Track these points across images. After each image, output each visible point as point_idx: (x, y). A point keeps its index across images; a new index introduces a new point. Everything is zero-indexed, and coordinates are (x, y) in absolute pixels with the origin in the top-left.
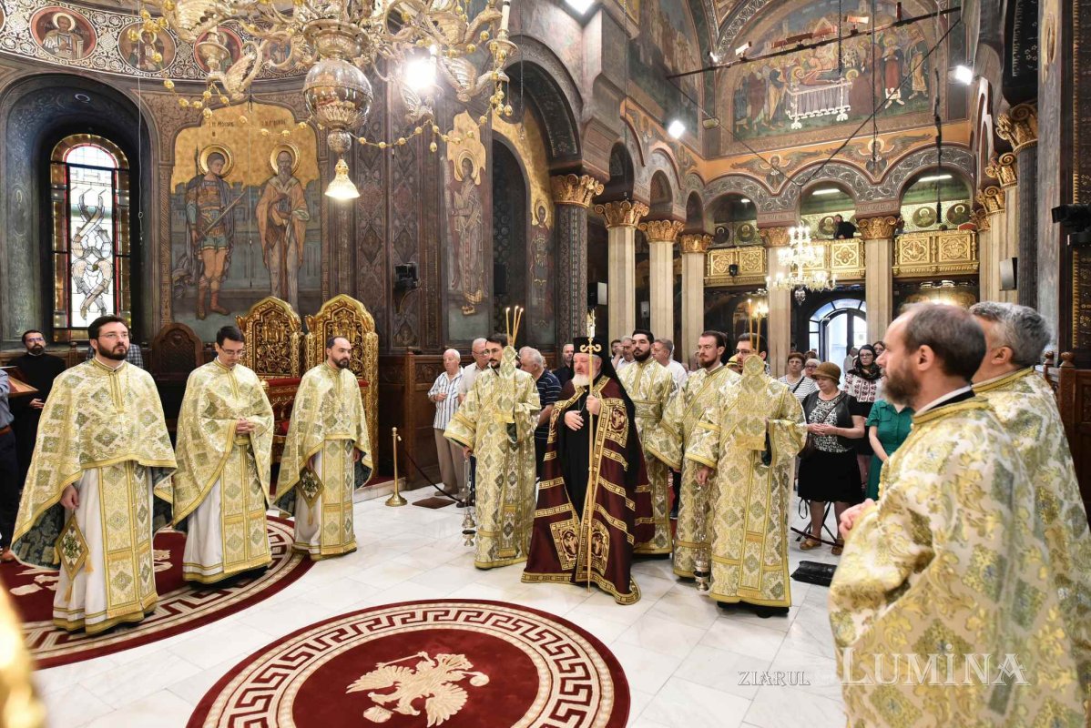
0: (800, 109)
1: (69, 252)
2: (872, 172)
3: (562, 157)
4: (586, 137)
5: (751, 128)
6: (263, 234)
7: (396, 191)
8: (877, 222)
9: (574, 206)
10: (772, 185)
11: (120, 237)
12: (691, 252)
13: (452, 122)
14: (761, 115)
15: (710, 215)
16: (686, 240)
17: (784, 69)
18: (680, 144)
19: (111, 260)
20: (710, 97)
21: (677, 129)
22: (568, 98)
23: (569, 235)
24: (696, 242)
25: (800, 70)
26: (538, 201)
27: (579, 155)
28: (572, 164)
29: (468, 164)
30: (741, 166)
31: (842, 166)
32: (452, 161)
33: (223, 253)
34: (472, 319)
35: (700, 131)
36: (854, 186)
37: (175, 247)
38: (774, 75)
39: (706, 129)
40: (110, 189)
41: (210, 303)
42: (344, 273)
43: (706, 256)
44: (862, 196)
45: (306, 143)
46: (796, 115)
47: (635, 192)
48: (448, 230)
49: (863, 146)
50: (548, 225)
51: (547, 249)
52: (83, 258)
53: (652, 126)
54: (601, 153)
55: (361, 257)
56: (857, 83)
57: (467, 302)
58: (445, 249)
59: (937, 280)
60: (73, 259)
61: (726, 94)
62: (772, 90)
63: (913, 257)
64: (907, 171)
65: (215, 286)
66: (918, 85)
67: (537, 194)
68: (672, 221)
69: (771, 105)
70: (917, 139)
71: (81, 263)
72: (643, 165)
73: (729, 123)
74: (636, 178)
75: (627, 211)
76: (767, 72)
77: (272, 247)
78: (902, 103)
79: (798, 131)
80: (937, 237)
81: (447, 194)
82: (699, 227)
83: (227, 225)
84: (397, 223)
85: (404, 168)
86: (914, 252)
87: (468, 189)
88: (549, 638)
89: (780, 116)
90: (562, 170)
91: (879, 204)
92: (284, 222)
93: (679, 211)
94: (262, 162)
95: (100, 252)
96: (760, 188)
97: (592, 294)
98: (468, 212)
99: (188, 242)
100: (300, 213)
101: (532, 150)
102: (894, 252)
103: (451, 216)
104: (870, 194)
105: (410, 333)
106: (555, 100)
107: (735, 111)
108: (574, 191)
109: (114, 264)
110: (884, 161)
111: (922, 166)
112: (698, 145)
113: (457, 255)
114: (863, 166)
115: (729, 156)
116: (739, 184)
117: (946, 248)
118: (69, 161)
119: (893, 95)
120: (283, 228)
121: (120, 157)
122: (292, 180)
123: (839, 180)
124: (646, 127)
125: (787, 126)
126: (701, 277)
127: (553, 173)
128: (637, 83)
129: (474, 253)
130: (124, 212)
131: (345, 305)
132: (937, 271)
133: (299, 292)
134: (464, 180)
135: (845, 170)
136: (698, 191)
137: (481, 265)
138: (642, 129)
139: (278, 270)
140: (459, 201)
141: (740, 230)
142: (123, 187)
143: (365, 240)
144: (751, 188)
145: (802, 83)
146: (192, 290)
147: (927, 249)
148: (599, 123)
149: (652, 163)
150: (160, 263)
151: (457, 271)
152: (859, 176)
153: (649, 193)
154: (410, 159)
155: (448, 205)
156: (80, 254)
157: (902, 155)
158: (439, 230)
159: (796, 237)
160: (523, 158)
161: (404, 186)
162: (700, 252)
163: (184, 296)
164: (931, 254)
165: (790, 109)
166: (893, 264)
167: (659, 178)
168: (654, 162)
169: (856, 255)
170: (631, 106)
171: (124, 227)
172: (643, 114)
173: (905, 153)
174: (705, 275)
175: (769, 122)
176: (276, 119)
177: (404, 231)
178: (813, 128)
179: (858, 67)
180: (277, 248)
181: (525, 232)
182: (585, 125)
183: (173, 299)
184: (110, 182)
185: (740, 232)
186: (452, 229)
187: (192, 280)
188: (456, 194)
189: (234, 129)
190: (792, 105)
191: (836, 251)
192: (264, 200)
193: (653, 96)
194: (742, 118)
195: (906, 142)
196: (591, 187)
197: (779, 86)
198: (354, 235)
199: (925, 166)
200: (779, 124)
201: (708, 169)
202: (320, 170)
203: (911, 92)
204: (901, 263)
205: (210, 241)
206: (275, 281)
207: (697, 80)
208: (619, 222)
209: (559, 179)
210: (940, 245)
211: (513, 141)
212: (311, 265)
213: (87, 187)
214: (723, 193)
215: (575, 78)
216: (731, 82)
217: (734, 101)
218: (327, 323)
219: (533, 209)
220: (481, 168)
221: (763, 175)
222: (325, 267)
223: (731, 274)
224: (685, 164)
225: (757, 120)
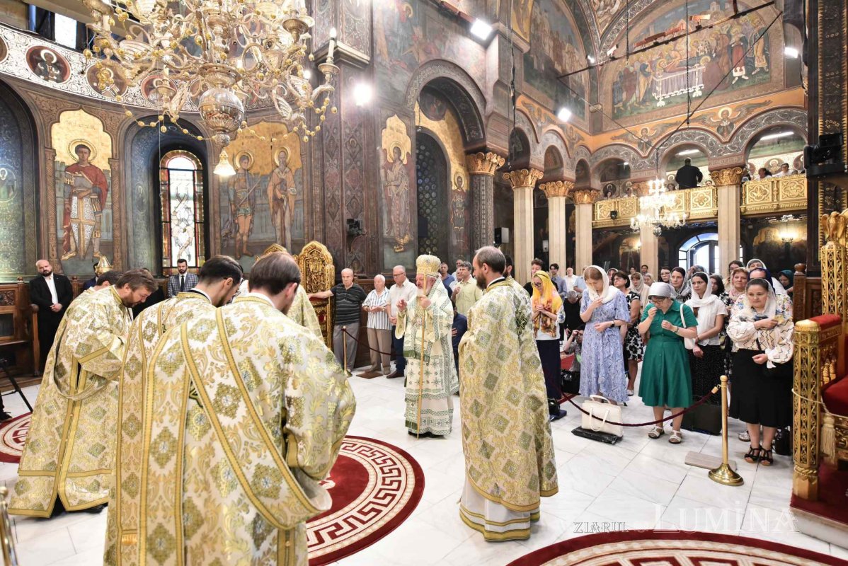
0: (664, 91)
1: (170, 222)
2: (722, 134)
3: (473, 141)
4: (489, 126)
5: (626, 109)
6: (271, 205)
7: (348, 172)
8: (726, 172)
9: (483, 175)
10: (642, 150)
11: (198, 211)
12: (583, 203)
13: (385, 123)
14: (634, 99)
15: (597, 176)
16: (578, 195)
17: (651, 62)
18: (569, 126)
19: (193, 225)
20: (594, 88)
21: (565, 114)
22: (475, 100)
23: (479, 195)
24: (586, 196)
25: (663, 62)
26: (457, 173)
27: (484, 139)
28: (480, 145)
29: (398, 151)
30: (618, 138)
31: (697, 131)
32: (385, 150)
33: (249, 218)
34: (401, 255)
35: (587, 114)
36: (707, 146)
37: (223, 215)
38: (643, 68)
39: (592, 112)
40: (192, 182)
41: (242, 250)
42: (318, 227)
43: (594, 205)
44: (714, 153)
45: (294, 145)
46: (661, 96)
47: (531, 162)
48: (383, 196)
49: (715, 115)
50: (465, 189)
51: (464, 205)
52: (178, 225)
53: (545, 114)
54: (502, 136)
55: (328, 216)
56: (709, 66)
57: (397, 243)
58: (381, 209)
59: (778, 215)
60: (173, 226)
61: (607, 86)
62: (642, 79)
63: (758, 198)
64: (750, 132)
65: (245, 238)
66: (760, 63)
67: (456, 169)
68: (563, 182)
69: (641, 90)
70: (760, 105)
71: (178, 228)
72: (538, 142)
73: (610, 107)
74: (532, 152)
75: (526, 176)
76: (638, 66)
77: (276, 213)
78: (747, 78)
79: (662, 108)
80: (778, 181)
81: (382, 172)
82: (588, 184)
83: (251, 200)
84: (349, 193)
85: (353, 157)
86: (759, 194)
87: (398, 167)
88: (378, 455)
89: (648, 98)
90: (474, 150)
91: (729, 157)
92: (283, 196)
93: (569, 173)
94: (270, 159)
95: (187, 221)
96: (633, 152)
97: (498, 236)
98: (397, 183)
99: (230, 212)
100: (292, 190)
101: (452, 138)
102: (741, 195)
103: (385, 187)
104: (720, 151)
105: (359, 265)
106: (466, 102)
107: (613, 98)
108: (482, 165)
109: (195, 228)
110: (731, 125)
111: (763, 125)
112: (586, 124)
113: (389, 212)
114: (714, 130)
115: (610, 131)
116: (617, 152)
117: (785, 190)
118: (169, 167)
119: (739, 73)
120: (282, 200)
121: (197, 162)
122: (287, 169)
123: (695, 141)
124: (540, 115)
125: (654, 104)
126: (591, 221)
127: (468, 153)
128: (532, 85)
129: (403, 210)
130: (200, 196)
131: (315, 247)
132: (778, 208)
133: (292, 241)
134: (395, 161)
135: (699, 134)
136: (585, 158)
137: (408, 218)
138: (537, 117)
139: (279, 227)
140: (391, 175)
141: (624, 185)
142: (199, 181)
143: (330, 205)
144: (626, 153)
145: (665, 71)
146: (232, 242)
147: (769, 191)
148: (498, 115)
149: (544, 140)
150: (214, 225)
151: (390, 222)
152: (711, 138)
153: (543, 162)
154: (358, 149)
155: (383, 179)
156: (176, 222)
157: (746, 119)
158: (376, 196)
159: (654, 188)
160: (445, 144)
161: (354, 168)
162: (589, 203)
163: (228, 246)
164: (773, 195)
165: (656, 91)
166: (741, 204)
167: (552, 151)
168: (547, 140)
169: (711, 198)
170: (528, 101)
171: (200, 205)
172: (537, 106)
173: (749, 117)
174: (593, 219)
175: (640, 103)
176: (277, 131)
177: (354, 197)
178: (674, 104)
179: (710, 54)
180: (279, 213)
181: (447, 195)
182: (488, 118)
183: (222, 247)
184: (192, 178)
185: (624, 186)
186: (386, 196)
187: (232, 235)
188: (389, 171)
189: (254, 140)
190: (657, 88)
191: (694, 196)
192: (271, 183)
193: (546, 92)
194: (619, 102)
195: (749, 108)
196: (494, 160)
197: (647, 75)
198: (324, 201)
199: (767, 126)
200: (647, 104)
201: (593, 142)
202: (302, 161)
203: (755, 69)
204: (748, 203)
205: (242, 211)
206: (279, 234)
207: (584, 77)
208: (520, 185)
209: (471, 156)
210: (781, 187)
211: (437, 133)
212: (298, 224)
213: (179, 182)
214: (604, 159)
215: (480, 85)
216: (611, 75)
217: (613, 90)
218: (306, 260)
219: (453, 178)
220: (408, 153)
221: (635, 143)
222: (306, 224)
223: (612, 218)
224: (573, 139)
225: (630, 102)
